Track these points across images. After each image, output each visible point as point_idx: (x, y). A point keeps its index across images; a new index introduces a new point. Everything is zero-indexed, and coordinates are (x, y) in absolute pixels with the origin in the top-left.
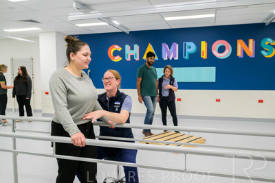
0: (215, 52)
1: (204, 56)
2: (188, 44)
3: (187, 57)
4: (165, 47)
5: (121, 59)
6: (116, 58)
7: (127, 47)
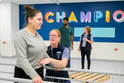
0: (115, 18)
1: (108, 20)
2: (98, 12)
3: (96, 21)
4: (82, 14)
5: (53, 21)
6: (50, 20)
7: (58, 13)
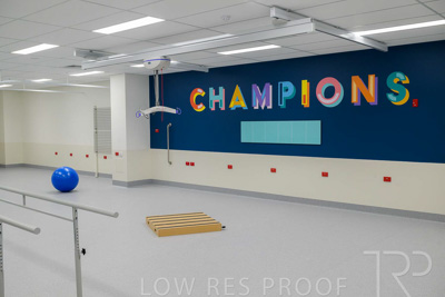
0: (321, 97)
1: (306, 103)
2: (285, 84)
3: (283, 105)
4: (256, 89)
5: (204, 108)
6: (199, 107)
7: (212, 90)
